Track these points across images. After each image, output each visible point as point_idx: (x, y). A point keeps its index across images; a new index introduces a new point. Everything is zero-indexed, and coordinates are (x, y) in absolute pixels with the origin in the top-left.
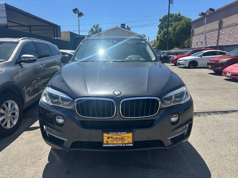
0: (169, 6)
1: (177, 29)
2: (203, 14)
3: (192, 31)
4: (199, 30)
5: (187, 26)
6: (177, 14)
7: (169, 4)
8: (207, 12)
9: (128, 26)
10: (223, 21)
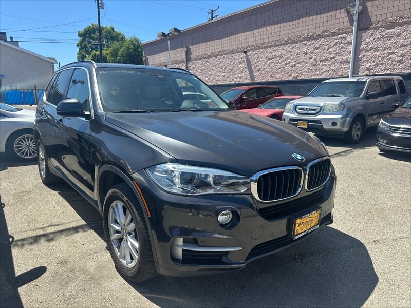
0: (99, 12)
1: (120, 53)
2: (163, 34)
3: (144, 59)
4: (156, 60)
5: (135, 50)
6: (108, 27)
7: (98, 8)
8: (170, 33)
9: (11, 38)
10: (192, 50)
